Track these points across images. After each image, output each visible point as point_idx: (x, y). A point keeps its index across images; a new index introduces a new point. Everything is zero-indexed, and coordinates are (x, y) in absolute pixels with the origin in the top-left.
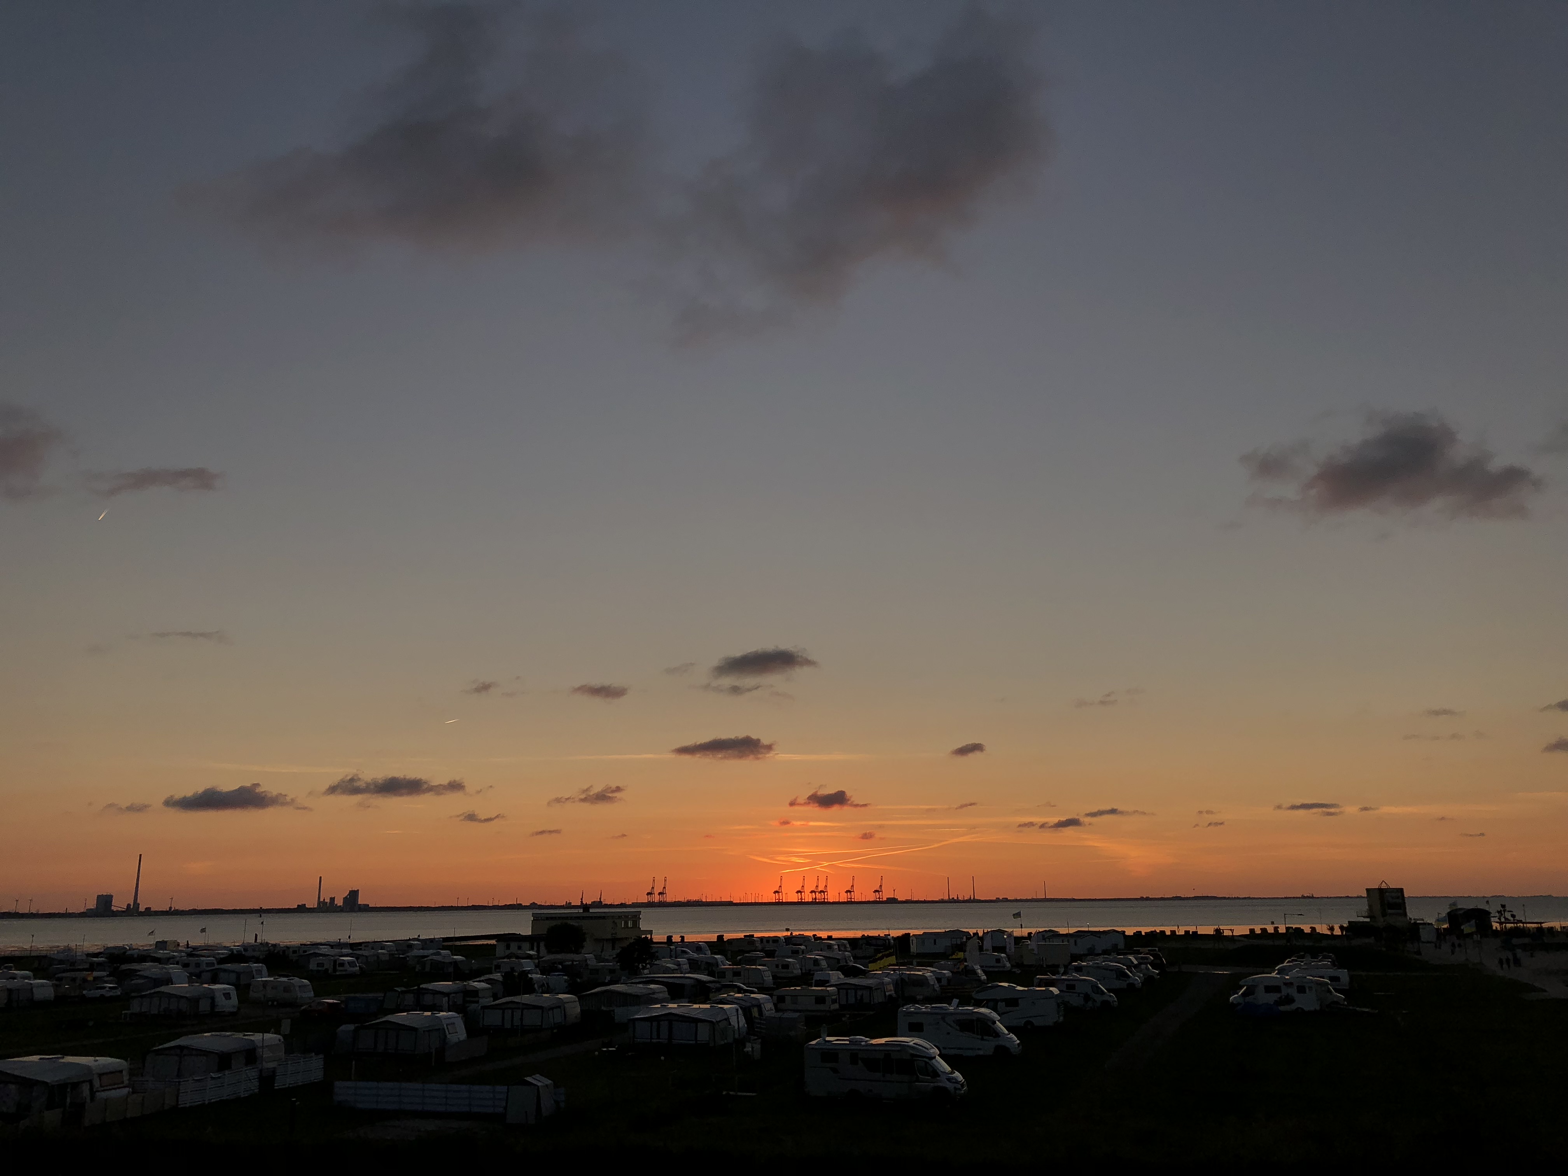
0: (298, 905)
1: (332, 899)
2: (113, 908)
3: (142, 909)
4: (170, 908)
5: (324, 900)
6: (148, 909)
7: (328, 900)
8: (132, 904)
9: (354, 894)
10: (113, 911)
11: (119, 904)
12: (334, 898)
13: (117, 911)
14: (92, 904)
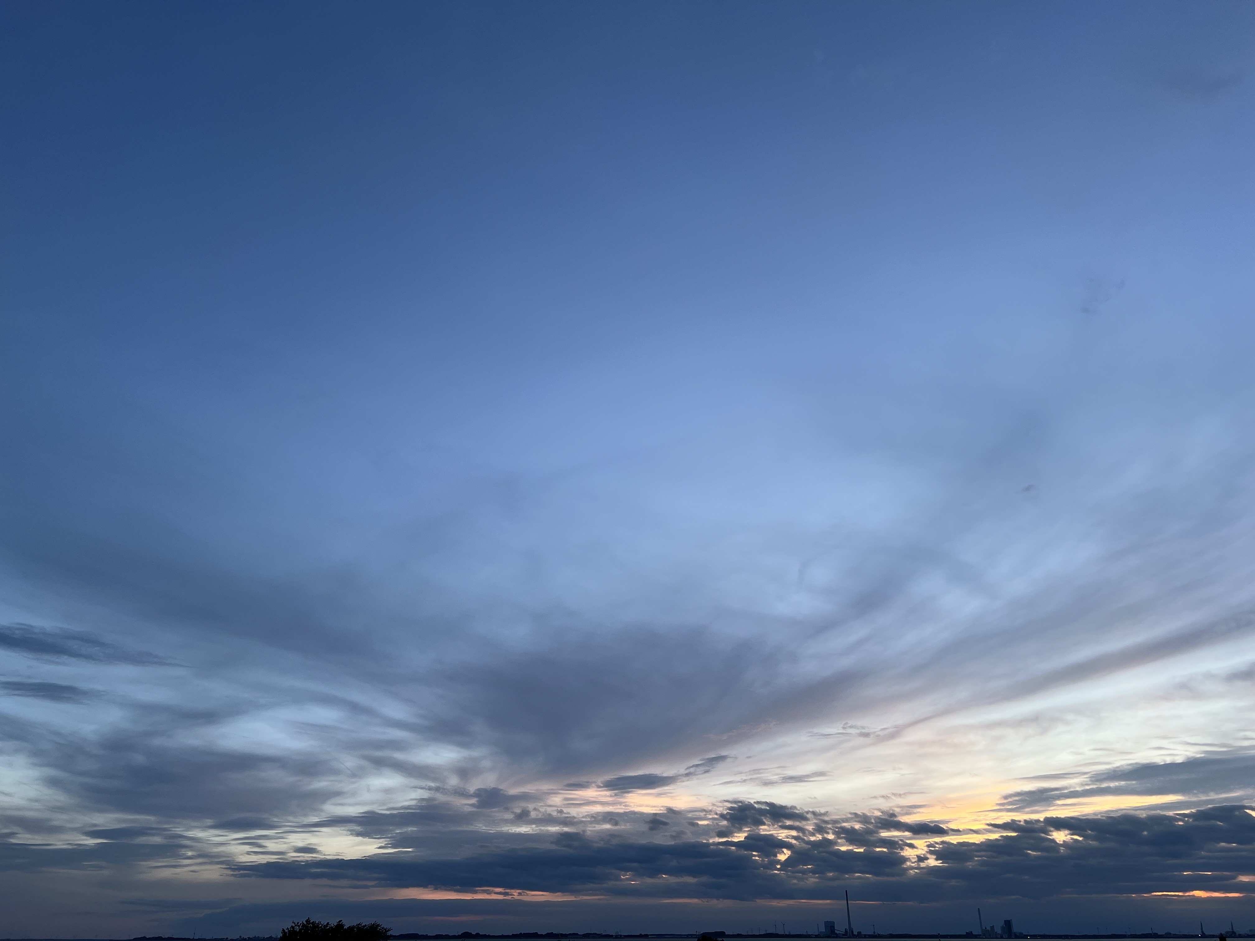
0: (966, 933)
1: (992, 927)
2: (836, 931)
3: (855, 933)
4: (874, 932)
5: (986, 928)
6: (859, 933)
7: (988, 928)
8: (848, 928)
9: (1008, 923)
10: (837, 934)
11: (840, 928)
12: (994, 926)
13: (839, 933)
14: (822, 929)
